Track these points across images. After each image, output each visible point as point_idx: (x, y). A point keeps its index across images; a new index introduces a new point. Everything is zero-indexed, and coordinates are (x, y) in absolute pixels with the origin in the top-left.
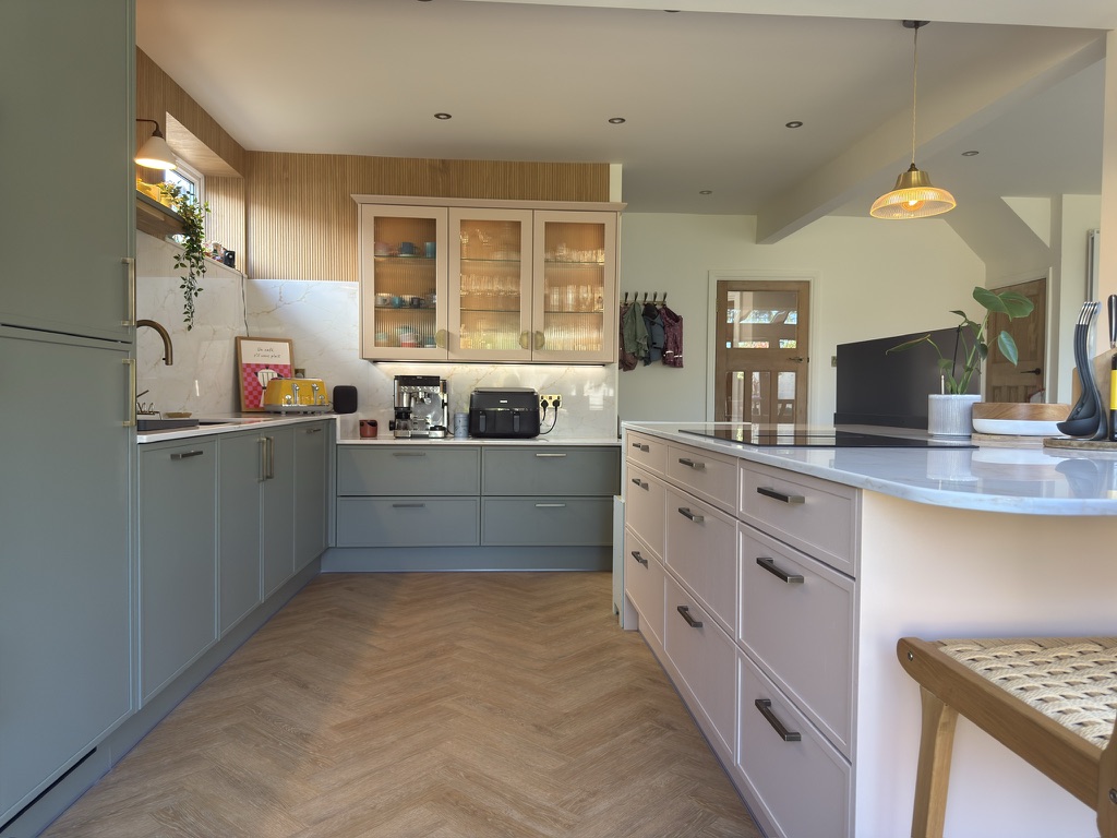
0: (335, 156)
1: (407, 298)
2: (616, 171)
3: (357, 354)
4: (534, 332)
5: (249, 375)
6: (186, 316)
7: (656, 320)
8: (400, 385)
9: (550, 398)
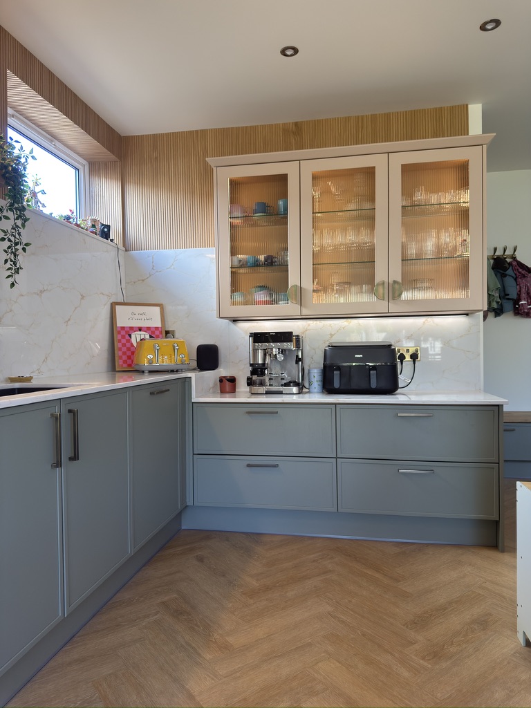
0: (197, 131)
1: (262, 258)
2: (475, 112)
3: (215, 313)
4: (391, 281)
5: (123, 337)
6: (9, 273)
7: (507, 272)
8: (255, 341)
9: (408, 351)
